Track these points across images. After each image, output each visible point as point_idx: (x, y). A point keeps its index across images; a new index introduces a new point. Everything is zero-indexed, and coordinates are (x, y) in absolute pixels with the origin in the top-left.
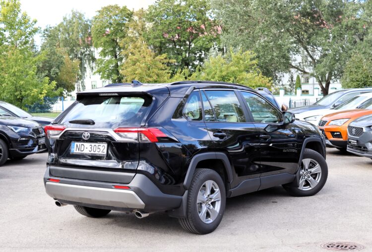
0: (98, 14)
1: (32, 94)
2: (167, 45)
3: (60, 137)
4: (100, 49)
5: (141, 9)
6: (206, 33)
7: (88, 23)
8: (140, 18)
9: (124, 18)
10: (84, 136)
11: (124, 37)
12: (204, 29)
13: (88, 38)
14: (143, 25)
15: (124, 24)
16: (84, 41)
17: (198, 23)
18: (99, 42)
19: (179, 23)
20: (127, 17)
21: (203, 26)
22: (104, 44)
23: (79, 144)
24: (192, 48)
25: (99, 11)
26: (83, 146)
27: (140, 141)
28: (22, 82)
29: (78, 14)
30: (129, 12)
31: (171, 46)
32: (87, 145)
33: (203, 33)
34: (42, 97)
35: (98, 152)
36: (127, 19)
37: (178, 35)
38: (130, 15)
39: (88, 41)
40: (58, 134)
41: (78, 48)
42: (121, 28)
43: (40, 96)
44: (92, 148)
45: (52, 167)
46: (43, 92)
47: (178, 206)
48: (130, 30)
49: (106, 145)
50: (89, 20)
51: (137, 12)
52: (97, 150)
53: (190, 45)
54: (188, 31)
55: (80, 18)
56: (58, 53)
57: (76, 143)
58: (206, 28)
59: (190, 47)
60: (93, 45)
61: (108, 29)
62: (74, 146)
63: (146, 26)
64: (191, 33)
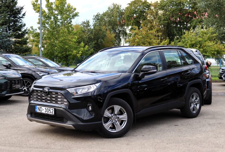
0: (128, 5)
1: (73, 54)
2: (172, 25)
4: (130, 27)
5: (156, 2)
6: (197, 17)
7: (123, 11)
8: (155, 8)
9: (145, 8)
11: (144, 20)
12: (196, 14)
13: (123, 20)
14: (157, 12)
15: (145, 12)
16: (120, 23)
17: (192, 11)
18: (129, 23)
19: (180, 10)
20: (147, 7)
21: (195, 13)
22: (132, 24)
24: (188, 27)
25: (129, 4)
28: (66, 47)
29: (117, 6)
30: (148, 4)
31: (174, 25)
33: (195, 17)
34: (79, 55)
36: (147, 9)
37: (179, 19)
38: (149, 6)
39: (123, 22)
41: (117, 27)
42: (143, 14)
43: (78, 55)
46: (79, 53)
48: (149, 15)
50: (124, 9)
51: (153, 4)
53: (186, 25)
54: (186, 16)
55: (118, 8)
56: (103, 30)
58: (197, 14)
59: (186, 26)
60: (126, 25)
61: (135, 15)
63: (159, 13)
64: (188, 17)
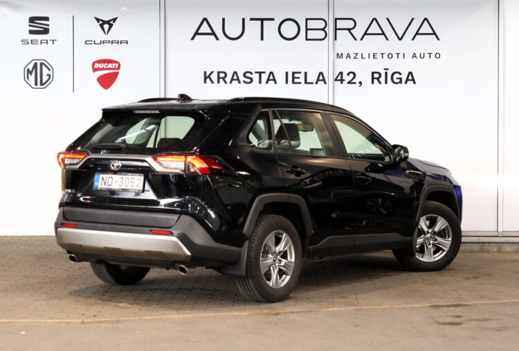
3: (80, 167)
10: (113, 166)
23: (105, 176)
26: (110, 179)
27: (187, 172)
32: (116, 177)
35: (132, 186)
40: (76, 164)
44: (124, 181)
45: (66, 209)
47: (235, 262)
49: (142, 178)
52: (130, 184)
57: (101, 176)
62: (98, 179)
